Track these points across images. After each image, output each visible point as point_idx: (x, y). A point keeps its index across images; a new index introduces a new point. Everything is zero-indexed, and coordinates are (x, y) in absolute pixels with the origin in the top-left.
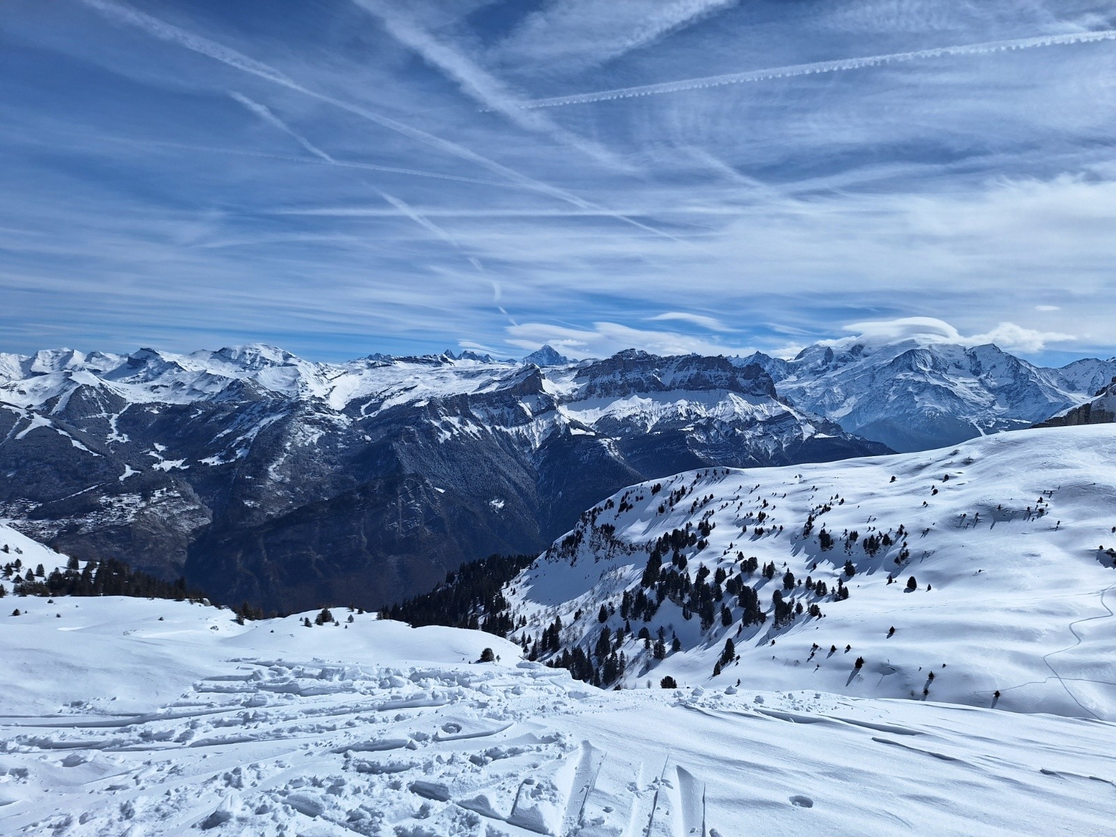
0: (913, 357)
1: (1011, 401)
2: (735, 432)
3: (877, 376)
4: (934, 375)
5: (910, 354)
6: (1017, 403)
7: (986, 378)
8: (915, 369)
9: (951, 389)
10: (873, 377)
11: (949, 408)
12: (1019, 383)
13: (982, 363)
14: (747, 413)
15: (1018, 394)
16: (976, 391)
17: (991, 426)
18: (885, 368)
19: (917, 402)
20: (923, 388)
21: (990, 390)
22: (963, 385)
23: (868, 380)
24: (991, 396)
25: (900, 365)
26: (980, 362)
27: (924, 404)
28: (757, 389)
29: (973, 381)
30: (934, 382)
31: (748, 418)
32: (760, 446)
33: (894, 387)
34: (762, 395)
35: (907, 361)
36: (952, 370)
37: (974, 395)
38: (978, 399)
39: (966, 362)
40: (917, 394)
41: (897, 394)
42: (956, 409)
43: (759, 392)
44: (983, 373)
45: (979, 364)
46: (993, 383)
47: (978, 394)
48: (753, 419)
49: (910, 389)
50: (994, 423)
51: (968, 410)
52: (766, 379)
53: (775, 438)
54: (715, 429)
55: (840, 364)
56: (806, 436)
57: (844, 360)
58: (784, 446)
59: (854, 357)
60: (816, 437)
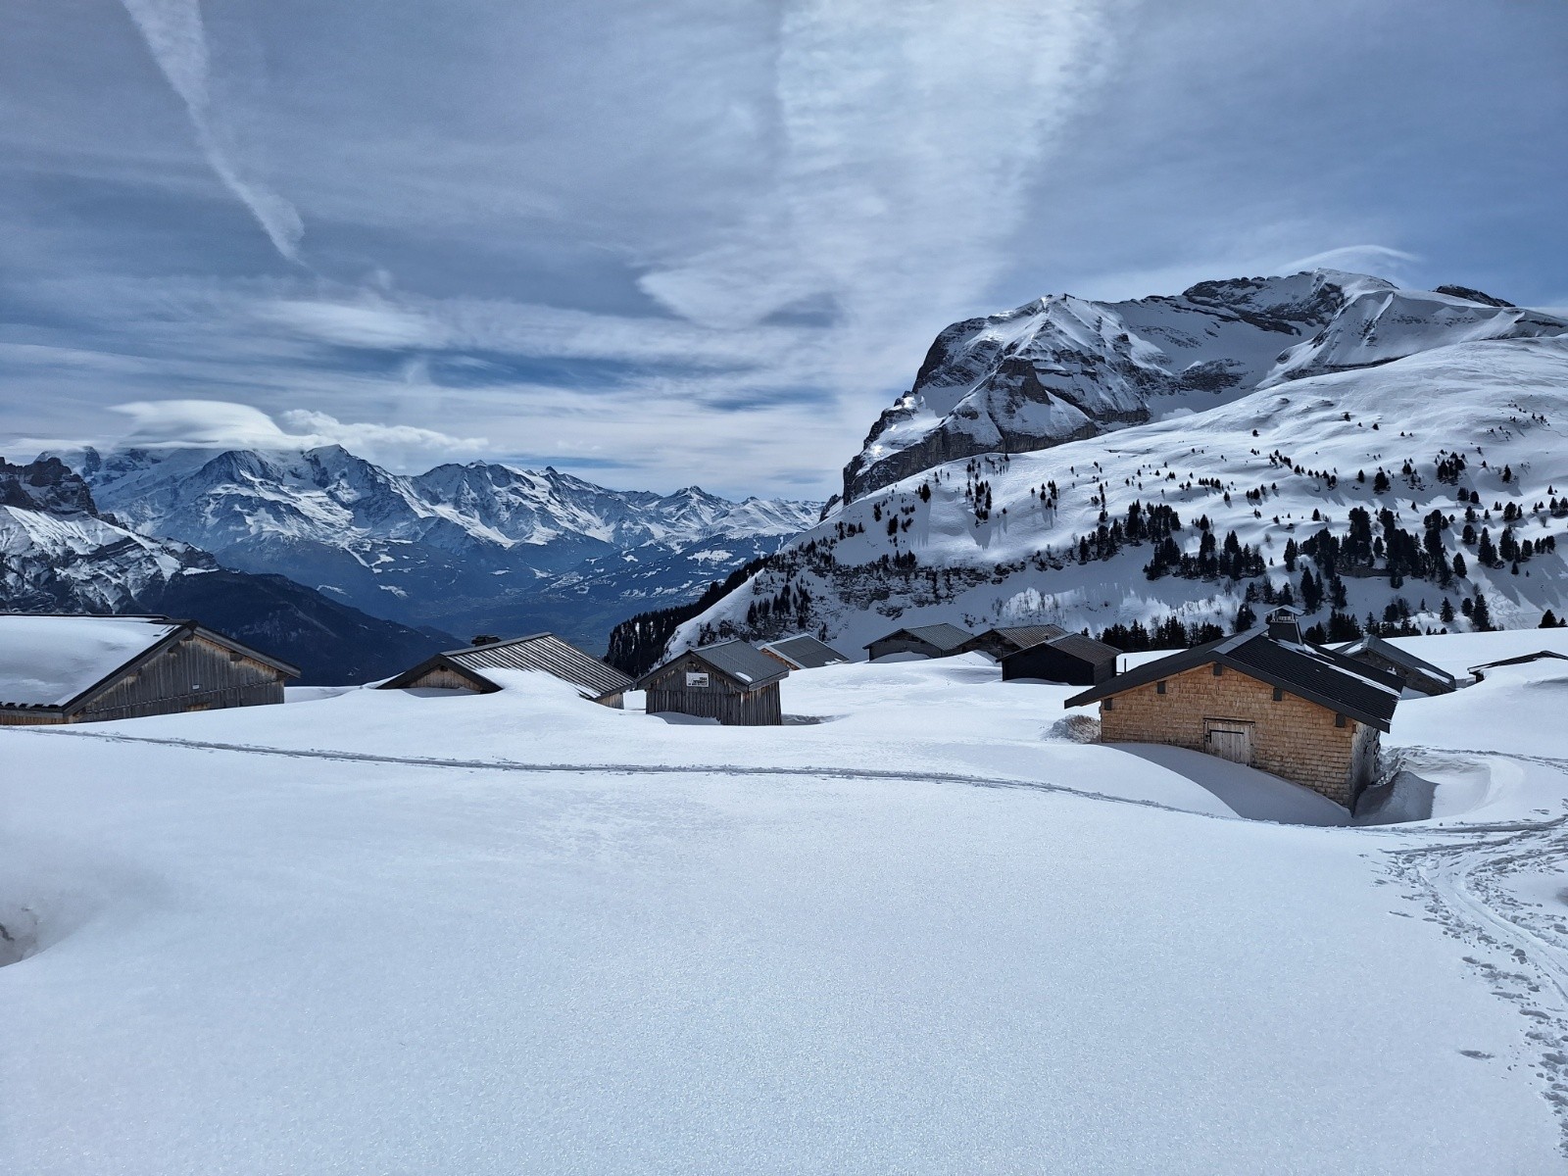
0: (233, 462)
1: (372, 519)
2: (55, 574)
3: (182, 492)
4: (267, 487)
5: (228, 459)
6: (381, 520)
7: (336, 489)
8: (239, 479)
9: (294, 505)
10: (175, 493)
11: (297, 532)
12: (379, 496)
13: (328, 469)
14: (55, 543)
15: (380, 509)
16: (327, 507)
17: (368, 549)
18: (192, 478)
19: (251, 526)
20: (253, 505)
21: (345, 505)
22: (310, 501)
23: (170, 498)
24: (348, 514)
25: (215, 473)
26: (325, 468)
27: (261, 528)
28: (62, 503)
29: (319, 495)
30: (271, 497)
31: (59, 550)
32: (91, 595)
33: (212, 506)
34: (71, 512)
35: (225, 468)
36: (288, 478)
37: (325, 513)
38: (331, 518)
39: (305, 468)
40: (249, 515)
41: (217, 517)
42: (305, 532)
43: (66, 507)
44: (332, 484)
45: (324, 472)
46: (347, 496)
47: (330, 511)
48: (70, 553)
49: (237, 508)
50: (370, 546)
51: (321, 533)
52: (75, 484)
53: (114, 581)
54: (13, 571)
55: (114, 474)
56: (167, 574)
57: (120, 467)
58: (133, 593)
59: (137, 464)
60: (185, 573)
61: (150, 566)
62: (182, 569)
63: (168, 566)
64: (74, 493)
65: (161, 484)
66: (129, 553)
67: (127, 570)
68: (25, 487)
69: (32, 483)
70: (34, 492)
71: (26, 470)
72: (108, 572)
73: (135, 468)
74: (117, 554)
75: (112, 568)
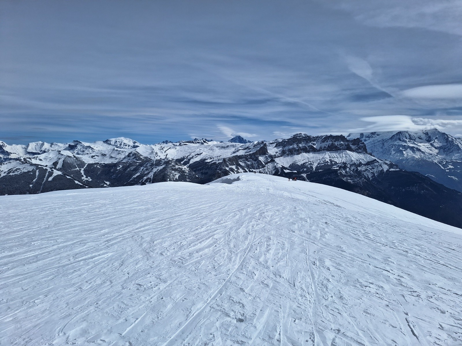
0: (401, 135)
1: (446, 153)
2: (358, 169)
3: (385, 144)
4: (410, 142)
5: (399, 134)
6: (449, 153)
7: (434, 143)
8: (402, 140)
9: (419, 148)
10: (383, 144)
11: (419, 156)
12: (449, 145)
13: (431, 136)
14: (357, 160)
15: (449, 149)
16: (430, 149)
17: (444, 163)
18: (388, 140)
19: (404, 154)
20: (406, 148)
21: (436, 148)
22: (424, 146)
23: (381, 145)
24: (437, 151)
25: (395, 138)
26: (430, 136)
27: (408, 155)
28: (359, 150)
29: (427, 145)
30: (412, 145)
31: (358, 162)
32: (365, 175)
33: (393, 148)
34: (361, 152)
35: (398, 137)
36: (417, 139)
37: (429, 150)
38: (431, 152)
39: (423, 136)
40: (404, 151)
41: (395, 151)
42: (422, 157)
43: (360, 151)
44: (432, 141)
45: (430, 137)
46: (437, 145)
47: (431, 150)
48: (361, 163)
49: (401, 149)
50: (445, 162)
51: (427, 157)
52: (362, 145)
53: (371, 171)
54: (348, 168)
55: (367, 139)
56: (385, 170)
57: (368, 137)
58: (375, 175)
59: (373, 136)
60: (390, 170)
61: (380, 167)
62: (389, 169)
63: (385, 168)
64: (362, 147)
65: (379, 141)
66: (375, 164)
67: (374, 168)
68: (351, 146)
69: (353, 145)
70: (353, 147)
71: (352, 141)
72: (369, 169)
73: (372, 137)
74: (372, 164)
75: (371, 167)
